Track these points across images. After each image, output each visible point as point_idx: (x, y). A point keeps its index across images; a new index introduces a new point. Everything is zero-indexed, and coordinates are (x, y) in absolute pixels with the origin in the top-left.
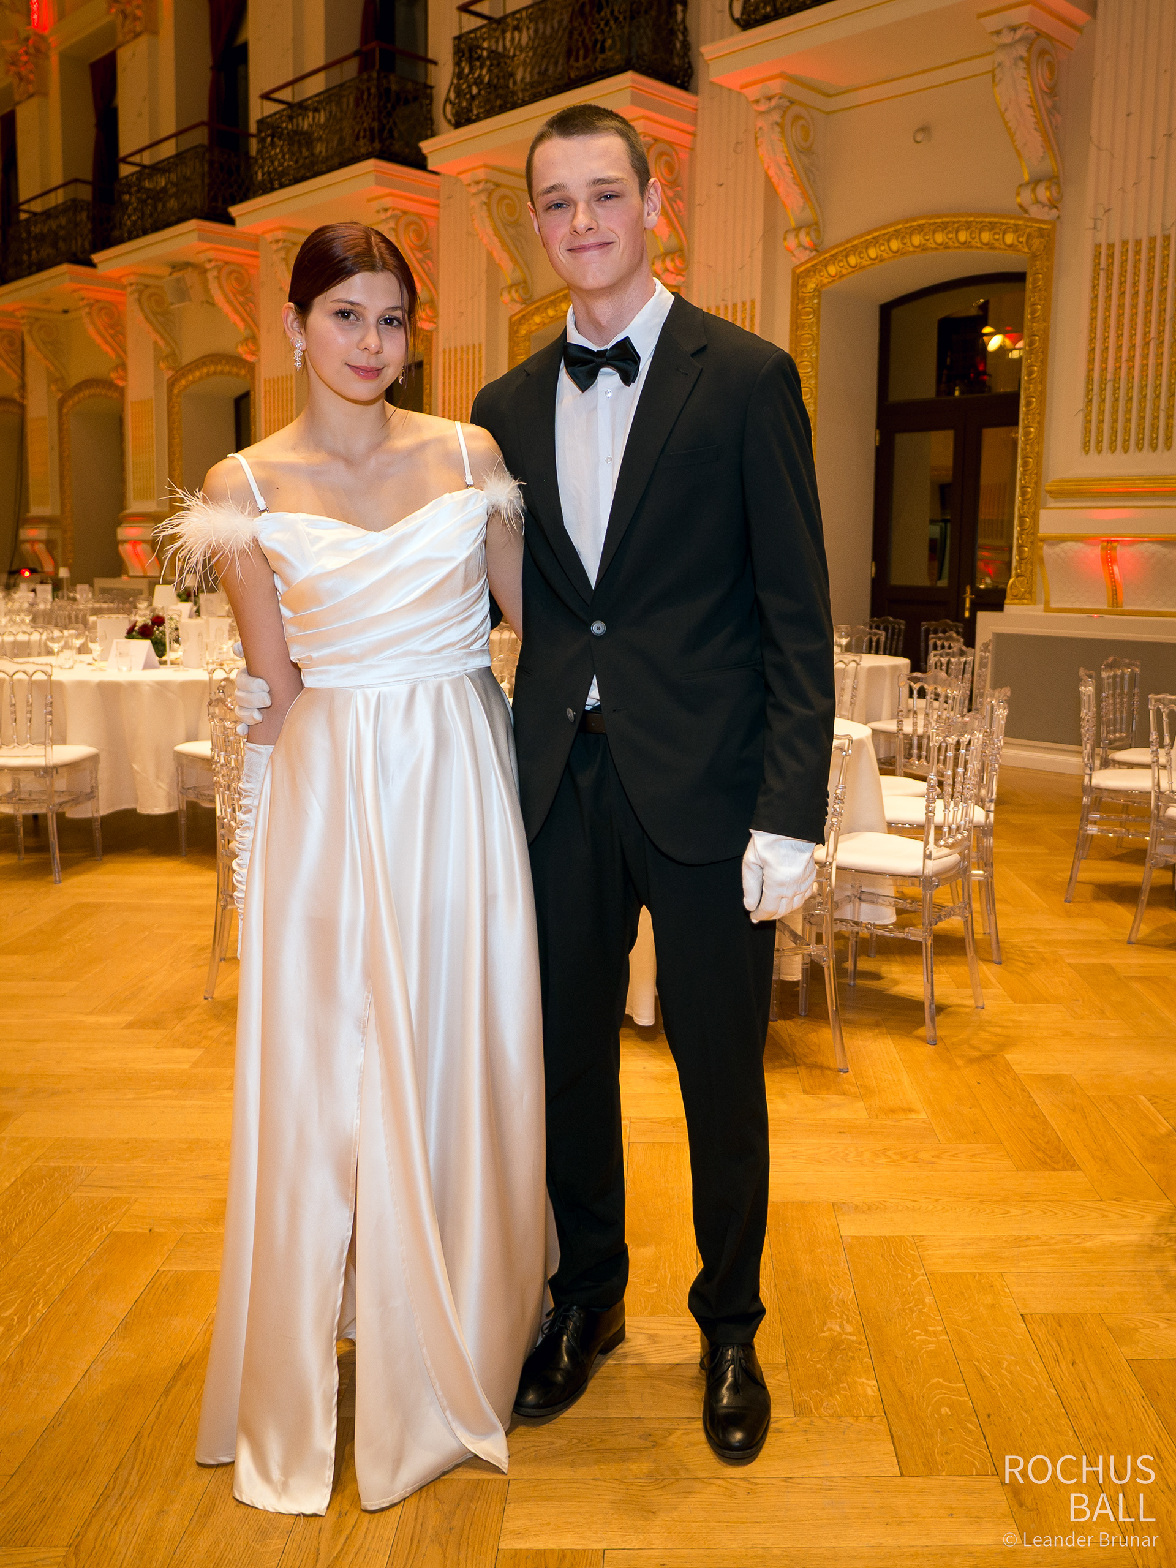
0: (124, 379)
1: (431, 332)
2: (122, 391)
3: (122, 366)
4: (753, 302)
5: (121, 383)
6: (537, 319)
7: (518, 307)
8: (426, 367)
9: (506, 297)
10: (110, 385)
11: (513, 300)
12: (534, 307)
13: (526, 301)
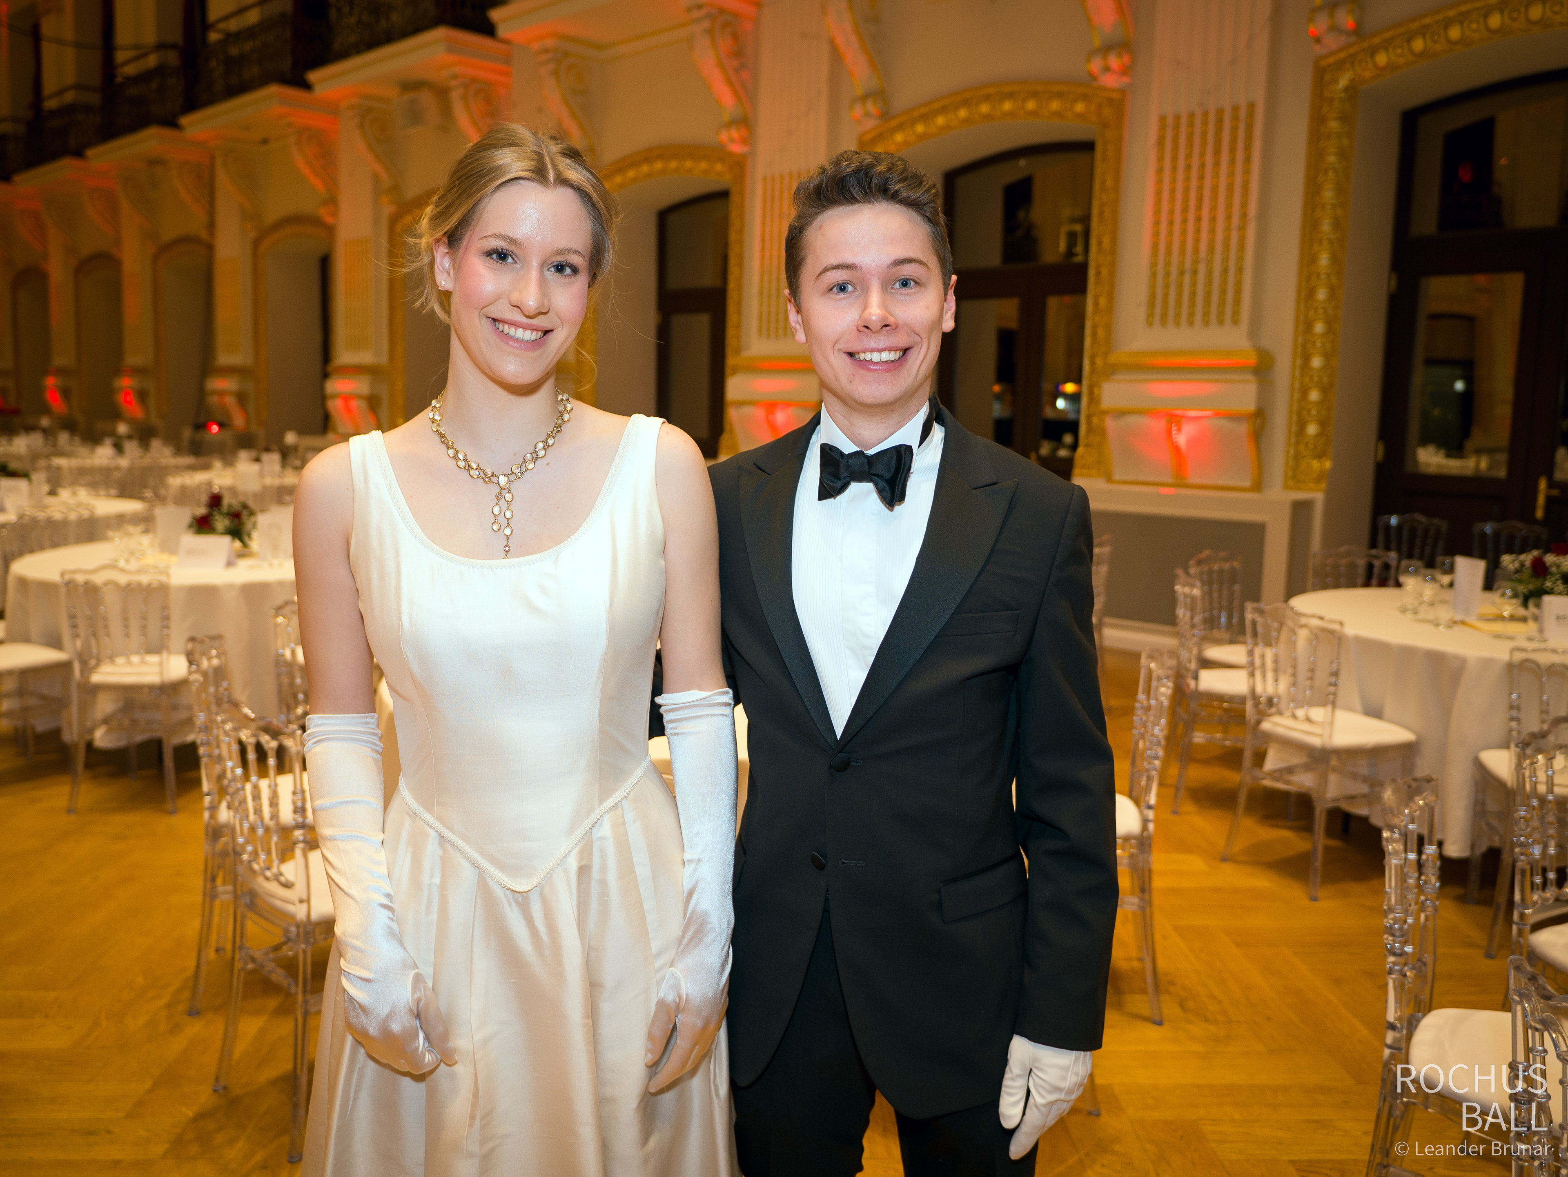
0: (335, 214)
1: (744, 157)
2: (331, 230)
3: (332, 201)
4: (1251, 106)
5: (330, 220)
6: (899, 137)
7: (870, 124)
8: (734, 198)
9: (858, 110)
10: (316, 222)
11: (867, 115)
12: (894, 123)
13: (885, 115)
